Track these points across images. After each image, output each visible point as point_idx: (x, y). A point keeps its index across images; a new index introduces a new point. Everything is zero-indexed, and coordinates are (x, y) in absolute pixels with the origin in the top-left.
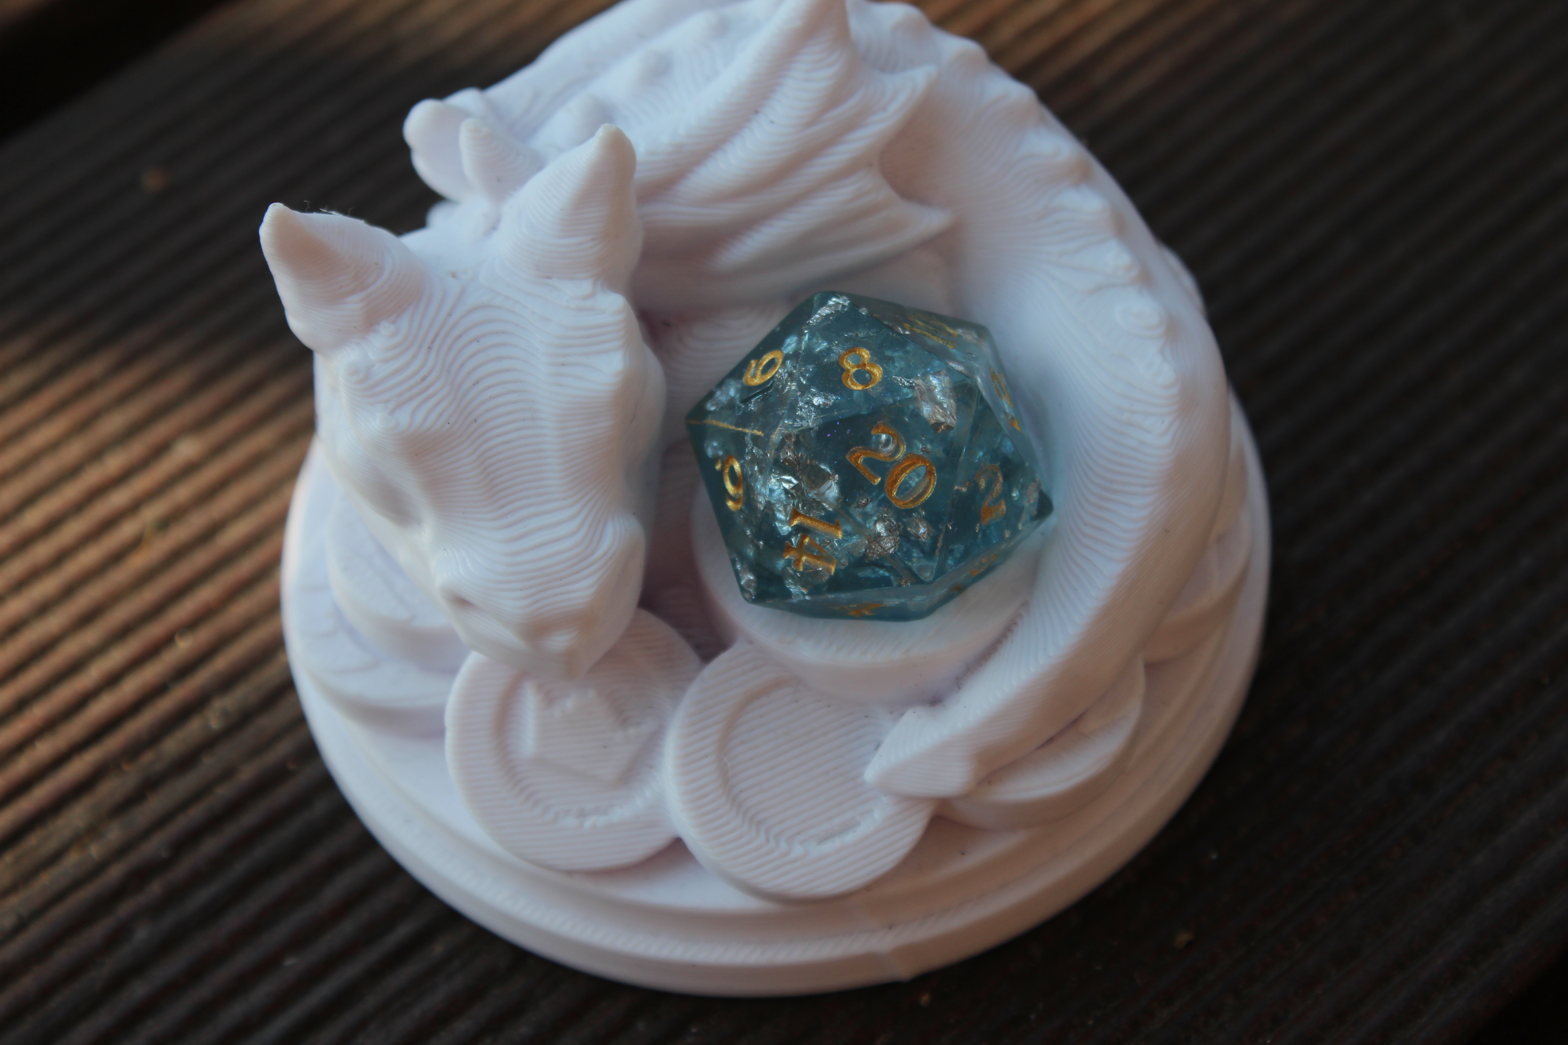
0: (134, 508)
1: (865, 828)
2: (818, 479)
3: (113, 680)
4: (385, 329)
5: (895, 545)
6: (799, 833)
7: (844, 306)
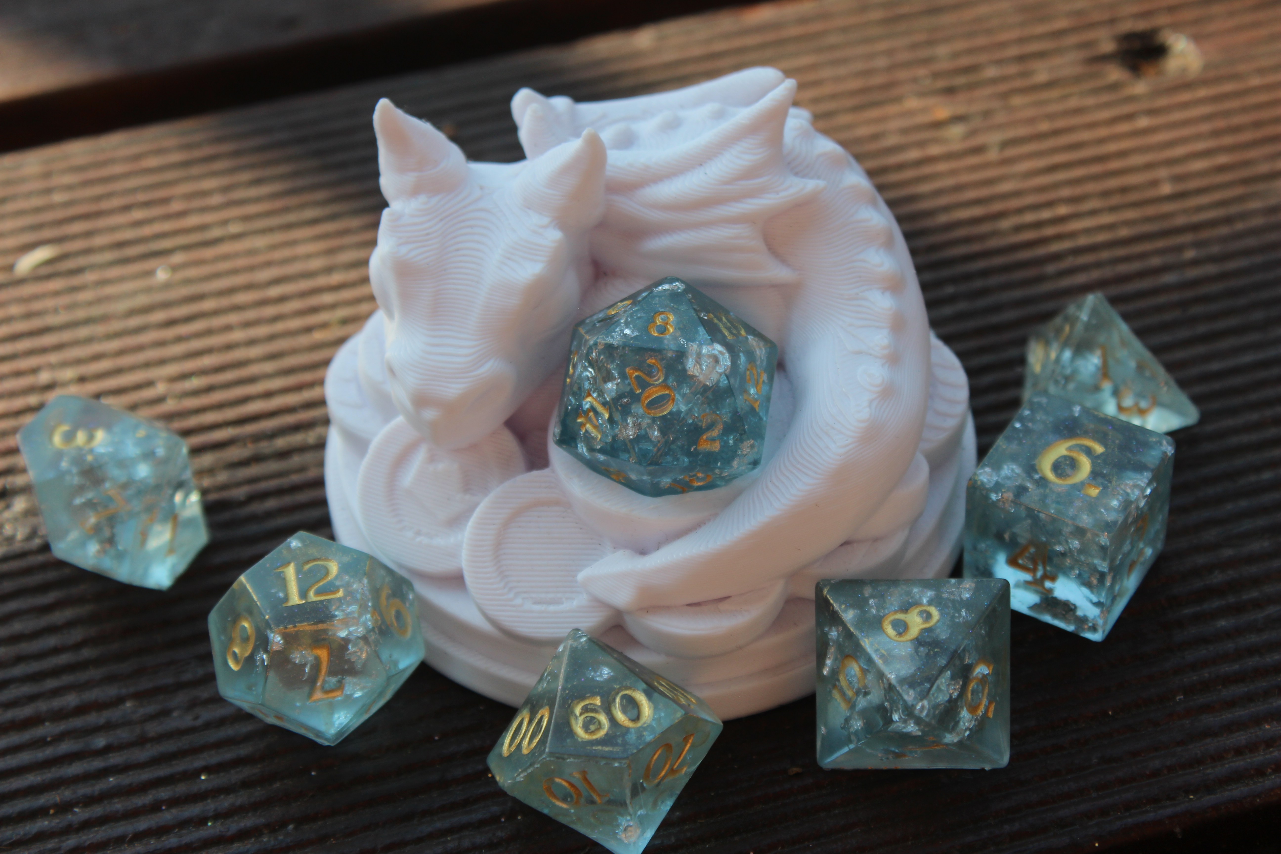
0: (333, 306)
1: (566, 606)
2: (608, 378)
3: (268, 395)
4: (422, 198)
5: (634, 435)
6: (525, 592)
7: (679, 288)
